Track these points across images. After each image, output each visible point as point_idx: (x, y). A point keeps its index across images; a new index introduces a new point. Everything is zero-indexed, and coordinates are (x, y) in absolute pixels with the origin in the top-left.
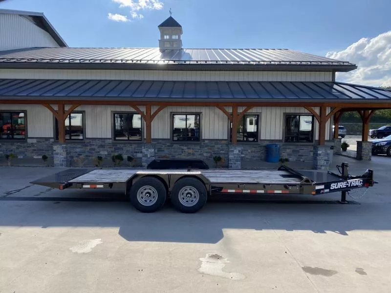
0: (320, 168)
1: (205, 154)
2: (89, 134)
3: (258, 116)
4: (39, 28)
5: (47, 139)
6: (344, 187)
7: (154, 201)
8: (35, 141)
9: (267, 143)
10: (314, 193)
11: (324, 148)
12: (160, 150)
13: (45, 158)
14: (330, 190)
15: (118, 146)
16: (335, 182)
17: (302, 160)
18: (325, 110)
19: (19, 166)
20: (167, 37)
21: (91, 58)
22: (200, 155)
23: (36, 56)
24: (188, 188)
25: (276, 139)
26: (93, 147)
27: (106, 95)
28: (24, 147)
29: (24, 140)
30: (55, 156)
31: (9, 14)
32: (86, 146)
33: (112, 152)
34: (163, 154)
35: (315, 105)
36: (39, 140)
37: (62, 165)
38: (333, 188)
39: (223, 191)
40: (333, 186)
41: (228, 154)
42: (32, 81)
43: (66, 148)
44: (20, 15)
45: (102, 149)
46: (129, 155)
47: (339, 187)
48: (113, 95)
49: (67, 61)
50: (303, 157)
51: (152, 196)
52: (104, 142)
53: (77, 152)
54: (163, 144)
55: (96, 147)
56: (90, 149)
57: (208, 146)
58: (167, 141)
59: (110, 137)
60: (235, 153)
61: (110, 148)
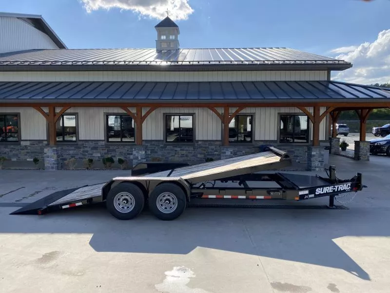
0: (314, 170)
1: (199, 156)
2: (82, 136)
3: (252, 117)
4: (38, 30)
5: (40, 141)
6: (330, 191)
7: (132, 208)
8: (28, 143)
9: (261, 144)
10: (298, 199)
11: (318, 149)
12: (153, 151)
13: (36, 161)
14: (315, 195)
15: (111, 148)
16: (320, 187)
17: (297, 161)
18: (319, 110)
19: (10, 169)
20: (163, 37)
21: (84, 60)
22: (193, 156)
23: (29, 58)
24: (166, 194)
25: (270, 139)
26: (86, 149)
27: (96, 97)
28: (18, 150)
29: (18, 143)
30: (46, 159)
31: (8, 17)
32: (79, 148)
33: (105, 153)
34: (156, 156)
35: (309, 105)
36: (31, 142)
37: (53, 168)
38: (318, 193)
39: (203, 196)
40: (319, 191)
41: (220, 155)
42: (25, 83)
43: (57, 150)
44: (18, 18)
45: (95, 151)
46: (120, 158)
47: (325, 191)
48: (103, 97)
49: (60, 63)
50: (298, 158)
51: (129, 203)
52: (97, 143)
53: (69, 155)
54: (156, 146)
55: (88, 149)
56: (83, 151)
57: (202, 147)
58: (160, 142)
59: (103, 139)
60: (227, 154)
61: (102, 150)
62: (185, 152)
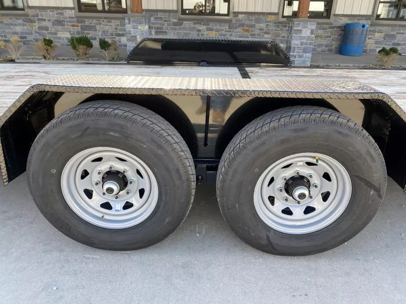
15: (87, 23)
26: (44, 24)
32: (32, 21)
33: (78, 33)
45: (60, 28)
52: (62, 14)
53: (16, 33)
54: (165, 21)
55: (49, 24)
56: (40, 28)
57: (242, 25)
58: (172, 14)
59: (72, 6)
60: (303, 34)
61: (73, 26)
62: (214, 32)
